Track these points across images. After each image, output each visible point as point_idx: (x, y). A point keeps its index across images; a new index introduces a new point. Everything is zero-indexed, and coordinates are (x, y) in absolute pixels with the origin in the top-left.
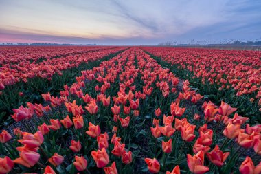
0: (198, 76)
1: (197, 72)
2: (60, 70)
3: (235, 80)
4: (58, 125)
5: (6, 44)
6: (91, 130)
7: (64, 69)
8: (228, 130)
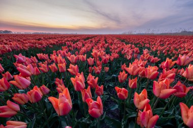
0: (154, 50)
1: (153, 48)
2: (51, 44)
3: (186, 51)
4: (47, 69)
5: (16, 33)
6: (71, 68)
7: (54, 44)
8: (189, 71)
